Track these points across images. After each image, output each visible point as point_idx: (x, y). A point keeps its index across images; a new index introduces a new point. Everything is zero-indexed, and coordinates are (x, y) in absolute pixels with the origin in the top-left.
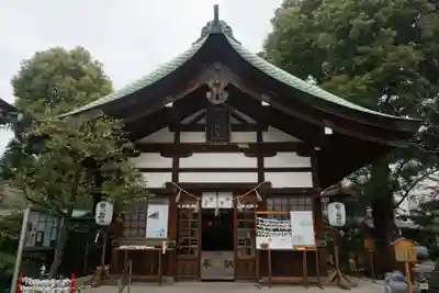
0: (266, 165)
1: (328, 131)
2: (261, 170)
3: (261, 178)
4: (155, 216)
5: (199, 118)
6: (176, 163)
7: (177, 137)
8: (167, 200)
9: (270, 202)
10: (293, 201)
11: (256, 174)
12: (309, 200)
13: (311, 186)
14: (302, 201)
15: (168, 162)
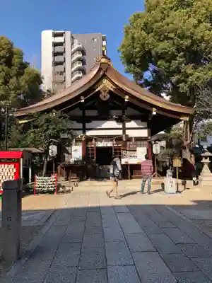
0: (127, 126)
1: (154, 113)
2: (124, 129)
3: (124, 132)
4: (76, 150)
5: (94, 103)
6: (84, 126)
7: (84, 113)
8: (81, 144)
9: (128, 143)
10: (139, 143)
11: (122, 131)
12: (146, 142)
13: (147, 136)
14: (142, 142)
15: (80, 126)
